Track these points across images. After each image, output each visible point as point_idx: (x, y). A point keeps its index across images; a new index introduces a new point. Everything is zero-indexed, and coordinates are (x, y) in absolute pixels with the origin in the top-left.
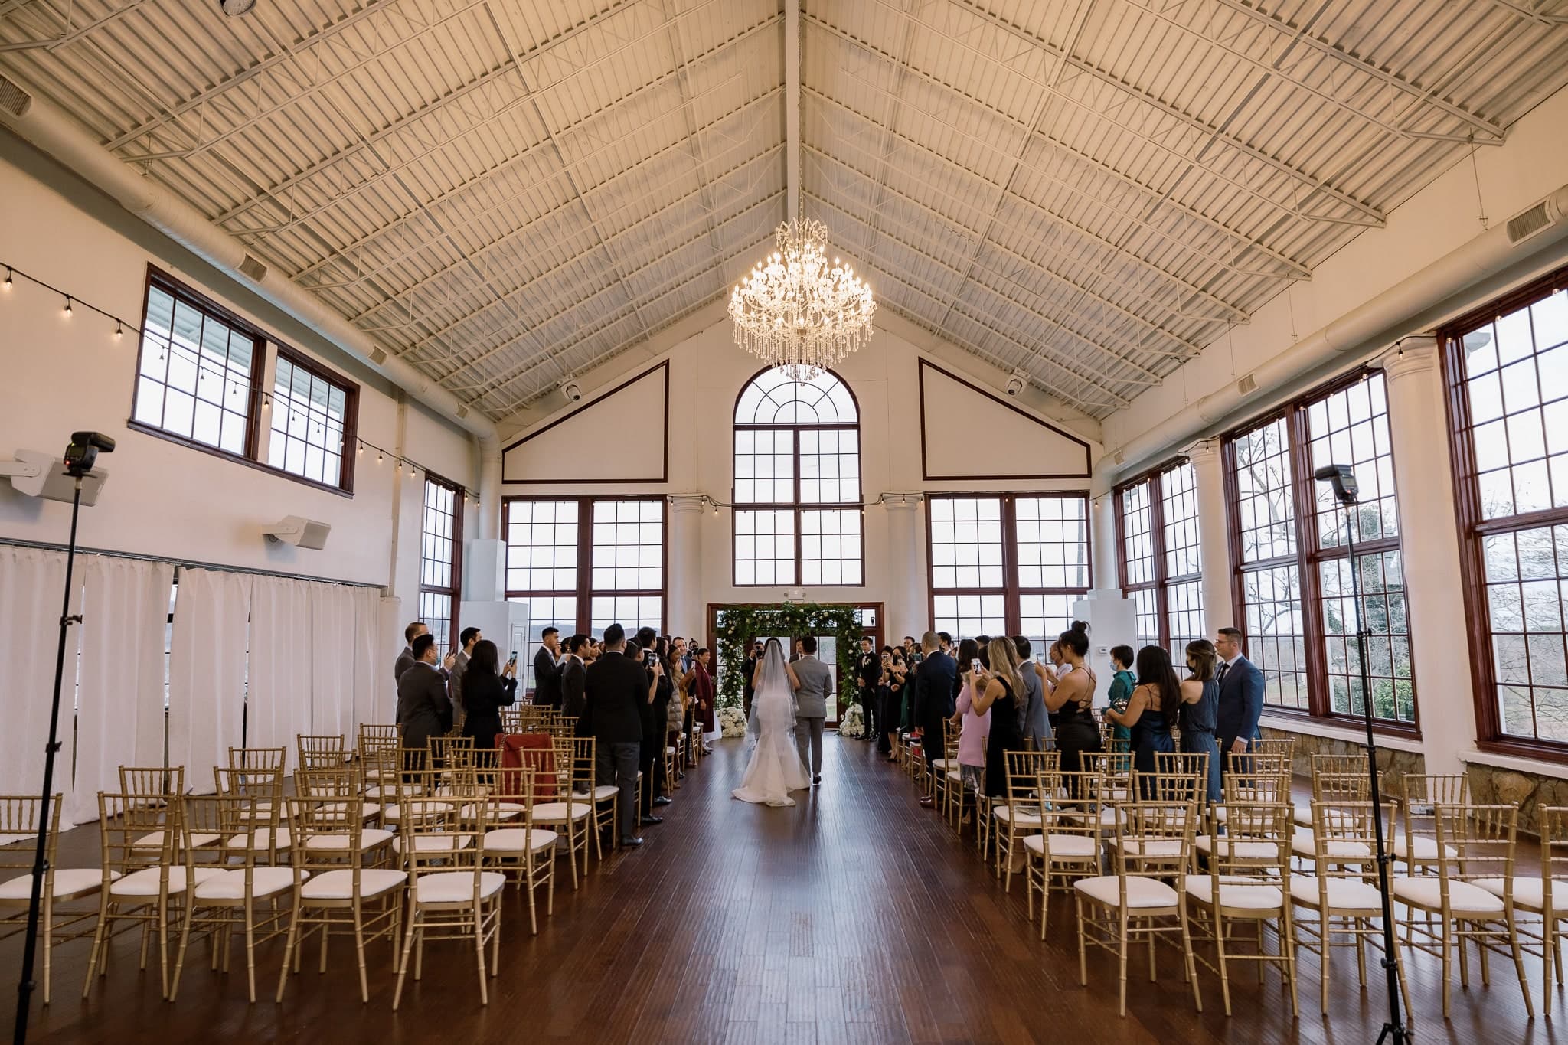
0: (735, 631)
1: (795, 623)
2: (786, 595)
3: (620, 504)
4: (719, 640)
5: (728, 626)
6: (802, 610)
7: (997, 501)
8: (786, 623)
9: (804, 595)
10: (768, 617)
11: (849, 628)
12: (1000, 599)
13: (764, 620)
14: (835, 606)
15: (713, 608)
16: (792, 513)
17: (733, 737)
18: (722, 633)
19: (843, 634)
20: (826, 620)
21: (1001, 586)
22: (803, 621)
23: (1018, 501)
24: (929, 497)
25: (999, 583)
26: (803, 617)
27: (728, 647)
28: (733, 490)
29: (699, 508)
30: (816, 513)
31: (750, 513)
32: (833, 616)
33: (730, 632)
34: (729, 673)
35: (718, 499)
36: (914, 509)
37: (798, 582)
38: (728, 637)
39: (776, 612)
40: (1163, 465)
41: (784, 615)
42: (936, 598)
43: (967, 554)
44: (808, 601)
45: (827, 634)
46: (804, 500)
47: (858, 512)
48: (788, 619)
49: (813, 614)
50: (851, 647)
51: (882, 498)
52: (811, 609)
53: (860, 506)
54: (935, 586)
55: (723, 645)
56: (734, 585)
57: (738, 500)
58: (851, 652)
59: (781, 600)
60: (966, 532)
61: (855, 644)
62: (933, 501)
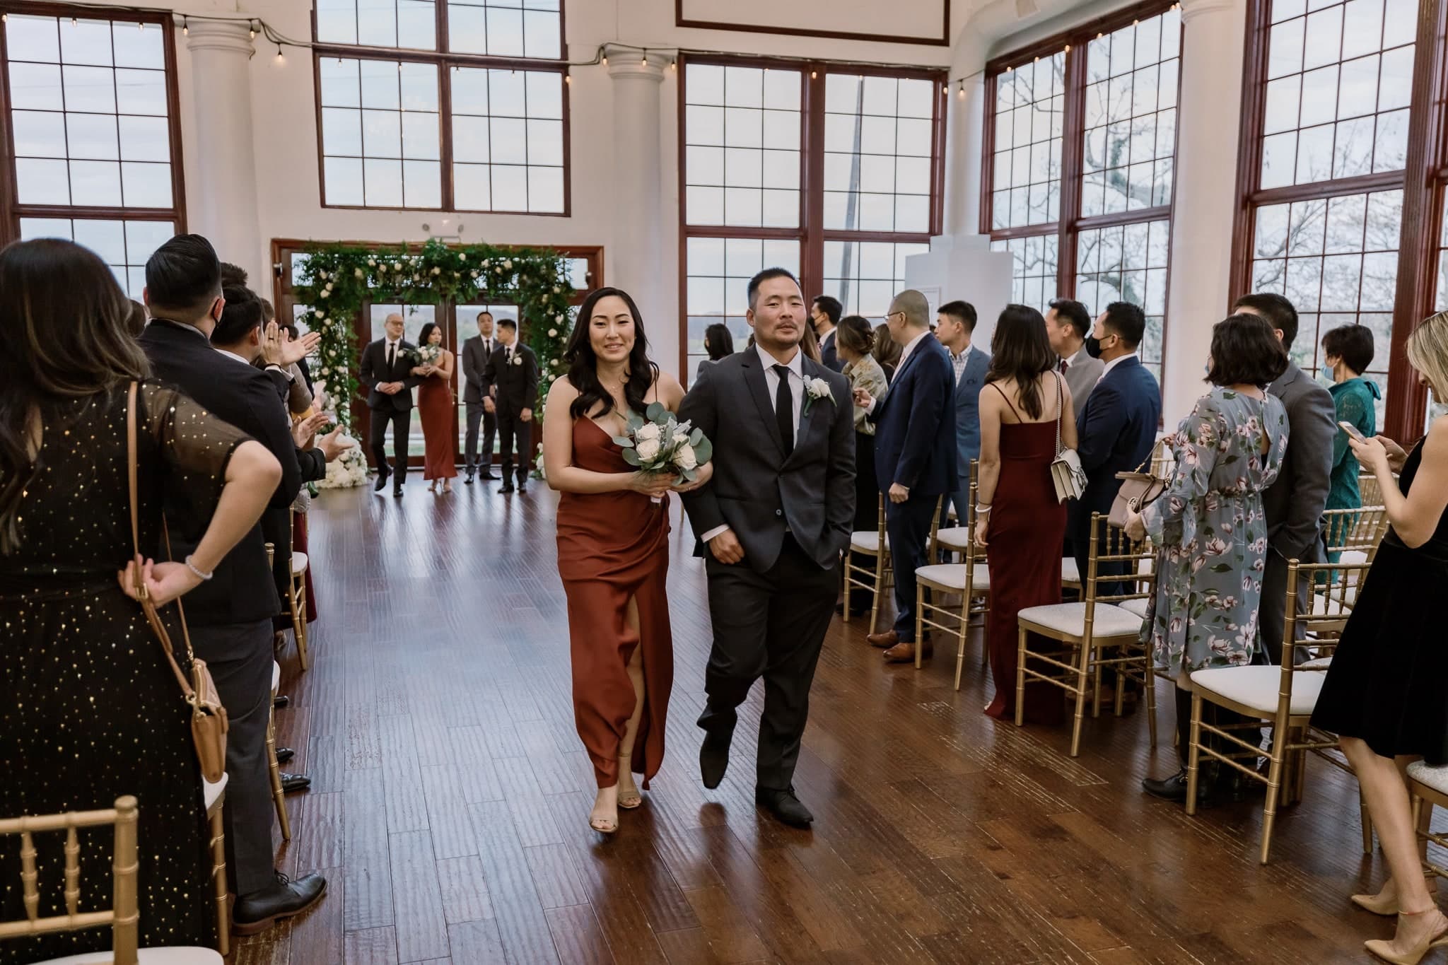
0: (335, 292)
1: (451, 280)
2: (426, 228)
3: (66, 23)
4: (300, 310)
5: (320, 284)
6: (462, 256)
7: (796, 76)
8: (435, 278)
9: (461, 229)
10: (398, 266)
11: (549, 290)
12: (795, 245)
13: (390, 272)
14: (525, 251)
15: (282, 247)
16: (433, 69)
17: (341, 488)
18: (304, 295)
19: (539, 299)
20: (507, 275)
21: (796, 225)
22: (467, 278)
23: (830, 78)
24: (686, 58)
25: (792, 220)
26: (465, 269)
27: (321, 323)
28: (314, 14)
29: (241, 44)
30: (481, 72)
31: (350, 64)
32: (519, 268)
33: (324, 294)
34: (326, 371)
35: (281, 30)
36: (659, 79)
37: (448, 205)
38: (320, 304)
39: (414, 260)
40: (1103, 20)
41: (429, 264)
42: (691, 241)
43: (743, 168)
44: (472, 238)
45: (508, 300)
46: (456, 46)
47: (557, 77)
48: (437, 271)
49: (485, 263)
50: (554, 325)
51: (603, 52)
52: (477, 254)
53: (562, 67)
54: (691, 220)
55: (311, 320)
56: (323, 205)
57: (324, 37)
58: (553, 333)
59: (420, 238)
60: (744, 128)
61: (559, 319)
62: (691, 69)
